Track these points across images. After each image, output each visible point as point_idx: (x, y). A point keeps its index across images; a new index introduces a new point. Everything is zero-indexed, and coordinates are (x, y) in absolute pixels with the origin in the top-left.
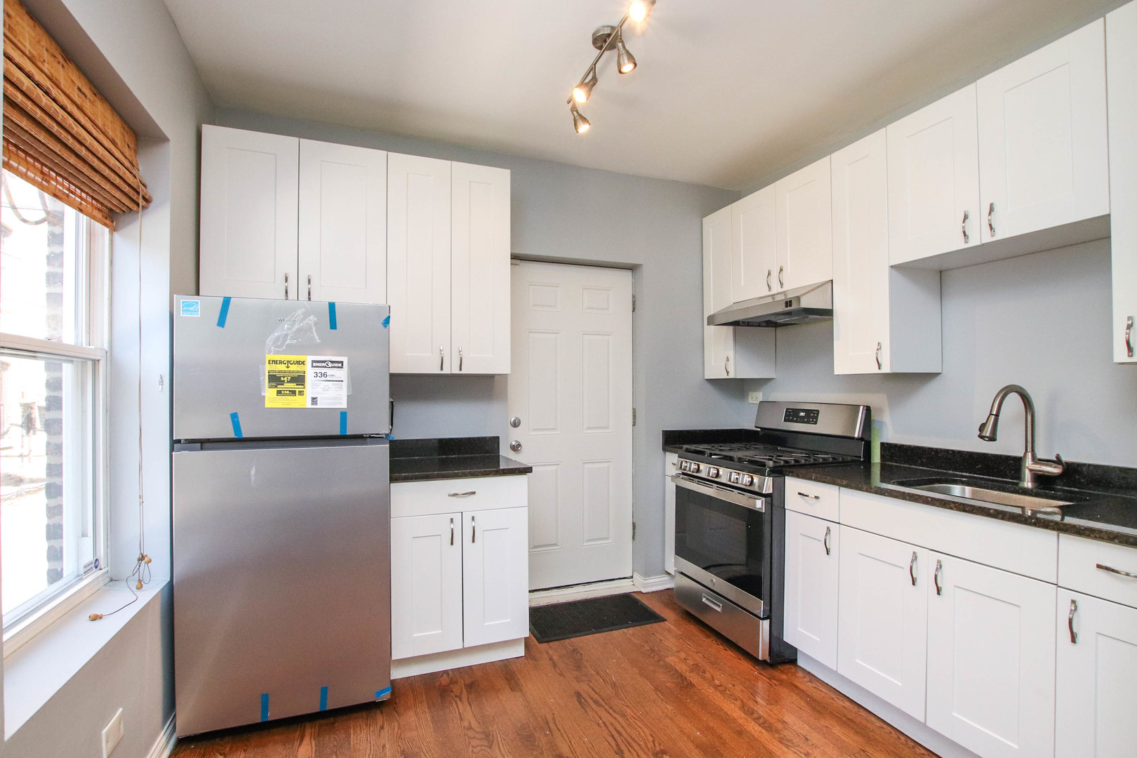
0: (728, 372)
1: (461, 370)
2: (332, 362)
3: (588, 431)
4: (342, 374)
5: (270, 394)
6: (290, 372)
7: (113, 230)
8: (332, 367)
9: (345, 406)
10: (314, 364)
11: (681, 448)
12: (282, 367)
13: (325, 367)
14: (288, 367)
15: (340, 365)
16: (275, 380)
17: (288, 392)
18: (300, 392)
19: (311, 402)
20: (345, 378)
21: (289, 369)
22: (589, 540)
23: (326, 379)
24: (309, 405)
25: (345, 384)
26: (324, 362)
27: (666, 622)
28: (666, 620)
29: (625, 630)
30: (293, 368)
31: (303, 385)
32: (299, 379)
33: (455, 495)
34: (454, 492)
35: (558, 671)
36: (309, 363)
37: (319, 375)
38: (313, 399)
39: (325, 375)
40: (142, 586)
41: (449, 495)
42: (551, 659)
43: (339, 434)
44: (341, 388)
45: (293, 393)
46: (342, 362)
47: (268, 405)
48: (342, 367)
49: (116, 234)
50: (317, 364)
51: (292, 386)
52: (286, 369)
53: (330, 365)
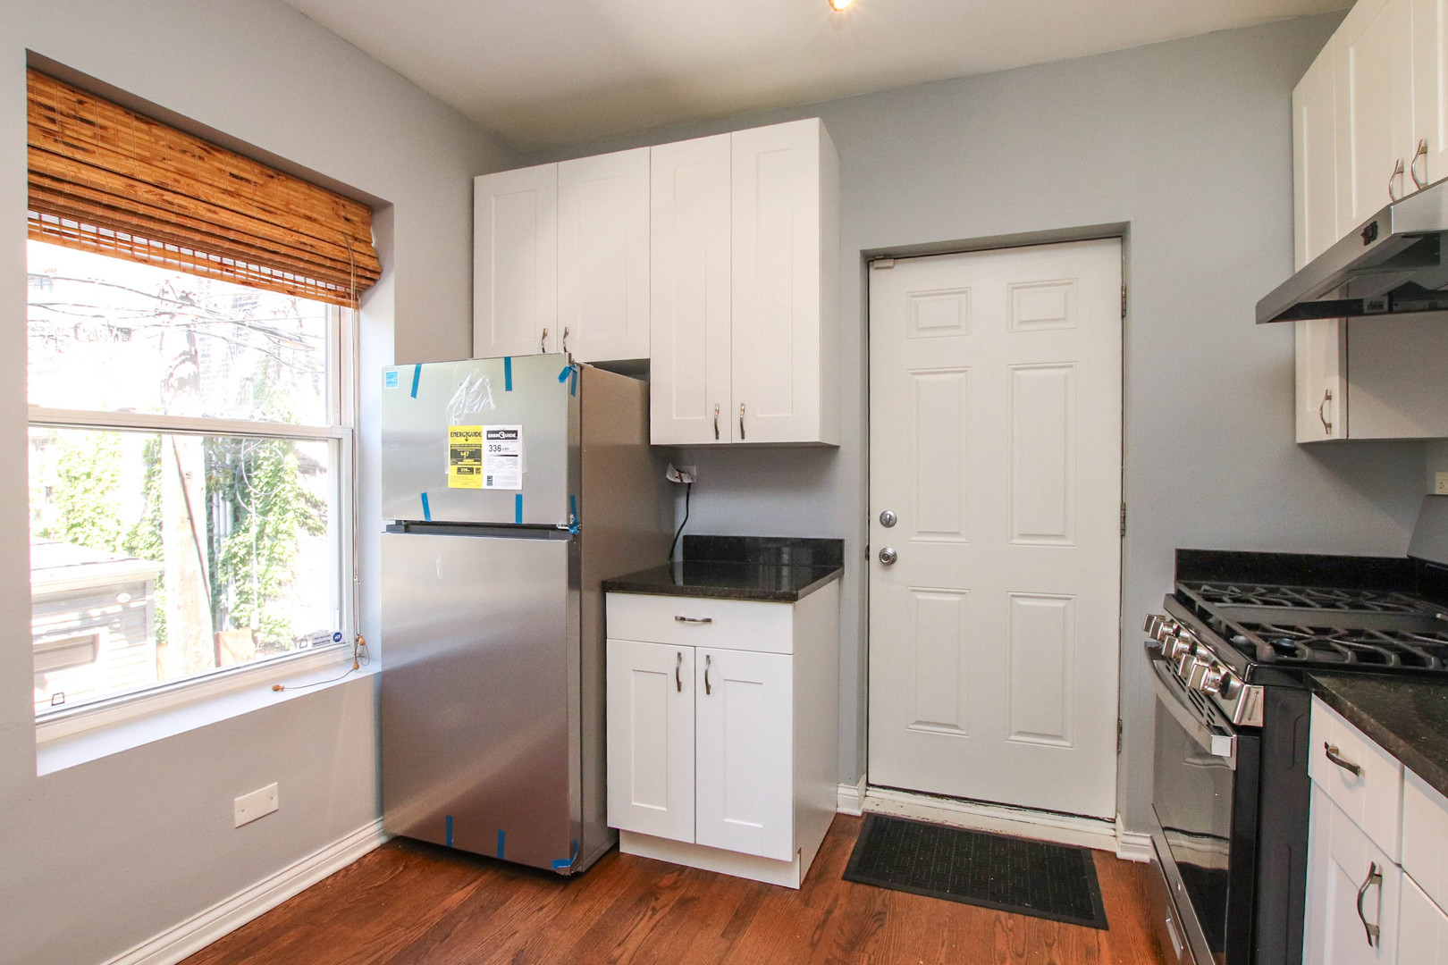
0: (1328, 426)
1: (743, 437)
2: (506, 432)
3: (1019, 541)
4: (515, 447)
5: (451, 470)
6: (468, 446)
7: (357, 308)
8: (506, 438)
9: (518, 486)
10: (490, 436)
11: (1199, 587)
12: (461, 440)
13: (498, 438)
14: (467, 440)
15: (514, 435)
16: (456, 455)
17: (466, 470)
18: (477, 469)
19: (486, 482)
20: (519, 451)
21: (467, 443)
22: (1020, 733)
23: (500, 453)
24: (485, 486)
25: (519, 459)
26: (497, 432)
27: (1102, 933)
28: (1106, 928)
29: (1003, 915)
30: (472, 440)
31: (480, 461)
32: (476, 455)
33: (683, 619)
34: (683, 615)
35: (816, 937)
36: (484, 435)
37: (493, 448)
38: (489, 478)
39: (499, 448)
40: (358, 667)
41: (676, 618)
42: (830, 912)
43: (514, 522)
44: (515, 464)
45: (471, 470)
46: (516, 432)
47: (451, 484)
48: (515, 439)
49: (362, 312)
50: (494, 436)
51: (470, 461)
52: (465, 442)
53: (504, 436)
